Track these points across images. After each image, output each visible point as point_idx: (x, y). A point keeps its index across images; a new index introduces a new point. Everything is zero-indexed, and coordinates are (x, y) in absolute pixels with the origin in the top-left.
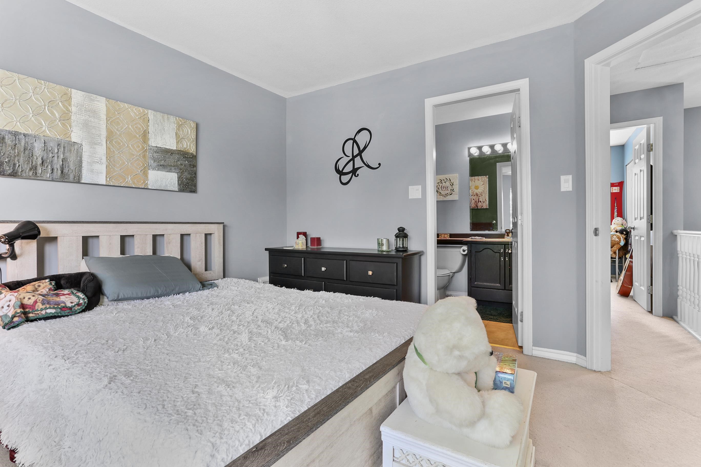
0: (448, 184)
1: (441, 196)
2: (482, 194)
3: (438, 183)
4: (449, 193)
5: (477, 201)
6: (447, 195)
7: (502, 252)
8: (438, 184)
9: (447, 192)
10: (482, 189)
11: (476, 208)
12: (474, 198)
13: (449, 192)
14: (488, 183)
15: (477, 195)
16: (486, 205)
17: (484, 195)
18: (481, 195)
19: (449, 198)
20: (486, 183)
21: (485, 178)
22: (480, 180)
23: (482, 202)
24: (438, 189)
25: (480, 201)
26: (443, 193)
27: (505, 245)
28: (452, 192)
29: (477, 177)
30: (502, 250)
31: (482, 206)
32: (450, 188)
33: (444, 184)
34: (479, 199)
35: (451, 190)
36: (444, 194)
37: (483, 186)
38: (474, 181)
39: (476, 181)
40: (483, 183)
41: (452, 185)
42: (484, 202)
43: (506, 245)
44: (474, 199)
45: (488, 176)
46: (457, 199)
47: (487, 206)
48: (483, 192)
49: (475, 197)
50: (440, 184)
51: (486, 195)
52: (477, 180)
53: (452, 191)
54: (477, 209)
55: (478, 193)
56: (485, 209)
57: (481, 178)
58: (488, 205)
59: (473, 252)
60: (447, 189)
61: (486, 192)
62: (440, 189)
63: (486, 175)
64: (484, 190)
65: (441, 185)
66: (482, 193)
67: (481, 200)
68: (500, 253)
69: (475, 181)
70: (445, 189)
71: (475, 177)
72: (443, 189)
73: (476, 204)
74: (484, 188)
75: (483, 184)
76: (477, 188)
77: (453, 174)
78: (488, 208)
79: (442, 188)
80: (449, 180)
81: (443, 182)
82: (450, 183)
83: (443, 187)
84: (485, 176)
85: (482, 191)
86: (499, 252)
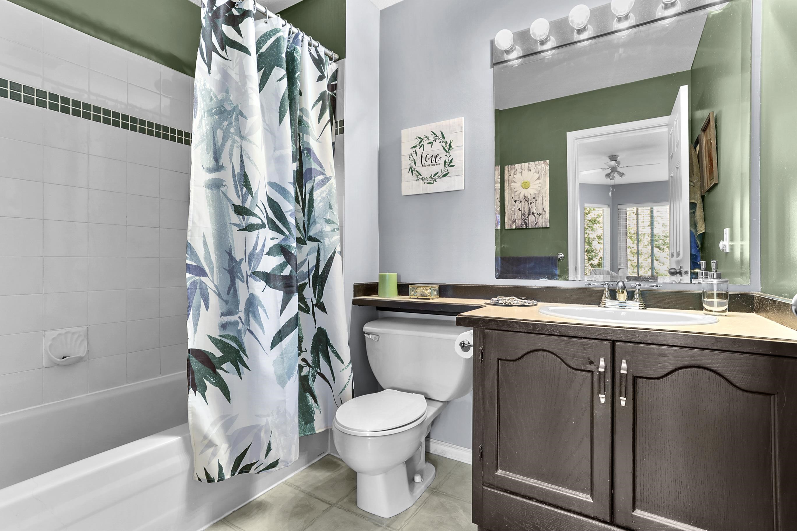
0: (437, 148)
1: (421, 181)
2: (537, 198)
3: (414, 147)
4: (440, 173)
5: (527, 213)
6: (434, 177)
7: (602, 370)
8: (414, 150)
9: (434, 169)
10: (537, 187)
11: (524, 227)
12: (520, 207)
13: (439, 168)
14: (548, 175)
15: (526, 200)
16: (544, 221)
17: (540, 200)
18: (534, 200)
19: (441, 185)
20: (545, 175)
21: (543, 165)
22: (533, 171)
23: (536, 215)
24: (413, 165)
25: (533, 213)
26: (426, 172)
27: (613, 342)
28: (449, 168)
29: (527, 164)
30: (602, 363)
31: (536, 223)
32: (443, 157)
33: (427, 147)
34: (531, 209)
35: (445, 162)
36: (428, 177)
37: (539, 181)
38: (521, 173)
39: (525, 172)
40: (537, 176)
41: (447, 149)
42: (540, 214)
43: (617, 344)
44: (519, 209)
45: (548, 161)
46: (461, 187)
47: (546, 222)
48: (539, 194)
49: (523, 203)
50: (417, 149)
51: (544, 201)
52: (526, 170)
53: (447, 164)
54: (526, 228)
55: (529, 197)
56: (543, 228)
57: (534, 166)
58: (548, 221)
59: (493, 356)
60: (434, 163)
61: (545, 193)
62: (419, 163)
63: (544, 159)
64: (539, 189)
65: (419, 151)
66: (537, 195)
67: (535, 211)
68: (592, 372)
69: (523, 172)
70: (429, 162)
71: (523, 164)
72: (427, 164)
73: (524, 219)
74: (540, 185)
75: (538, 178)
76: (526, 185)
77: (452, 118)
78: (548, 226)
79: (424, 160)
80: (440, 136)
81: (425, 143)
82: (444, 144)
83: (424, 156)
84: (542, 162)
85: (536, 192)
86: (591, 367)
